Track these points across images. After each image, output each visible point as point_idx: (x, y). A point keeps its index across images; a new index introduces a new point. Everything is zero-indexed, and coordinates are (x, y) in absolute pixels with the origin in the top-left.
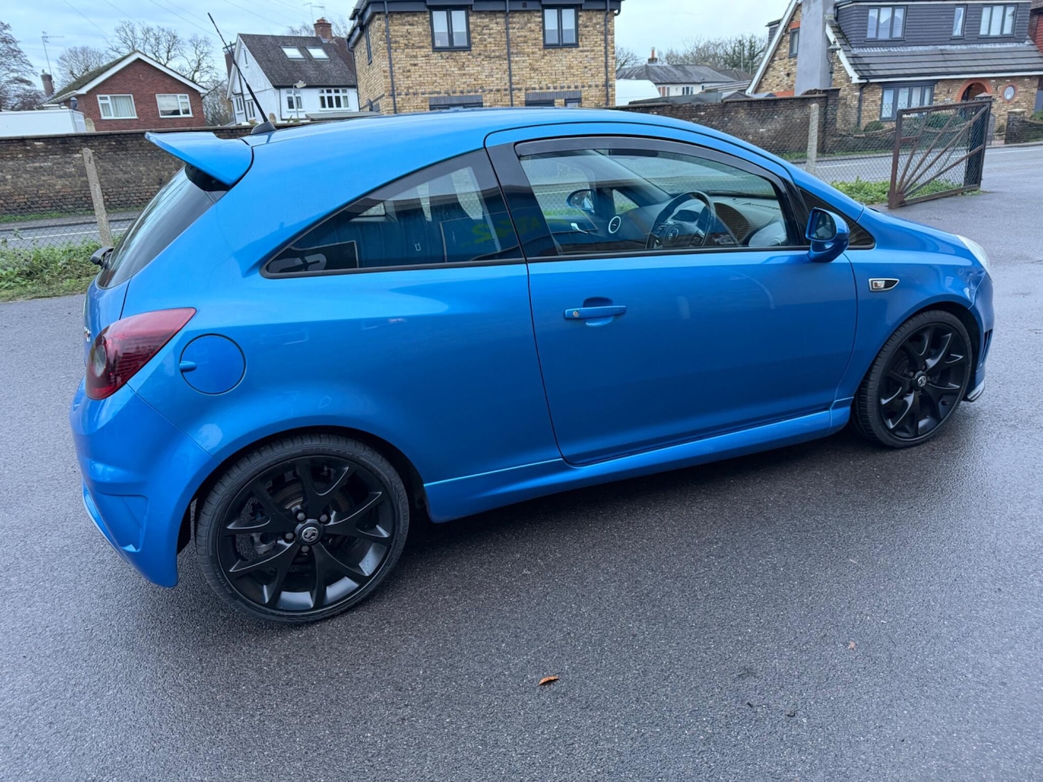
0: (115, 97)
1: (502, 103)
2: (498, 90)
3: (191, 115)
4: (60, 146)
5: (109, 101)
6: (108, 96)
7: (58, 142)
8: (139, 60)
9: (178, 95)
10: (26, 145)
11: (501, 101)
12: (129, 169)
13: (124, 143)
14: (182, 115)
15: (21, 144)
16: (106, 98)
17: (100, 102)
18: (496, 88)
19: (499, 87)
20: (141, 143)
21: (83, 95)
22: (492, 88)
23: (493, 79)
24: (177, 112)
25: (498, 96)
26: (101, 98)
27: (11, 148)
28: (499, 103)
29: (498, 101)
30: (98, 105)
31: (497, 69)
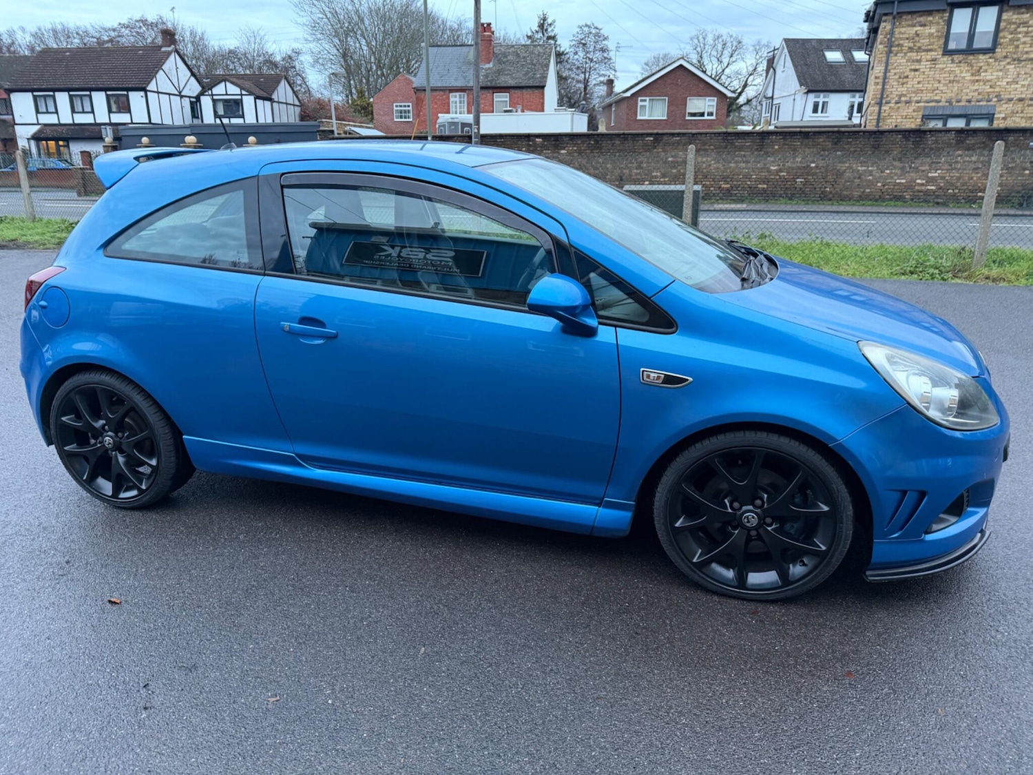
0: (653, 100)
1: (1022, 115)
2: (1021, 100)
3: (713, 117)
4: (553, 143)
5: (647, 104)
6: (648, 99)
7: (552, 139)
8: (681, 66)
9: (708, 98)
10: (529, 141)
11: (1022, 112)
12: (598, 165)
13: (600, 142)
14: (706, 117)
15: (526, 139)
16: (645, 101)
17: (640, 104)
18: (1018, 96)
19: (1023, 96)
20: (613, 144)
21: (628, 97)
22: (1012, 96)
23: (1016, 86)
24: (702, 114)
25: (1019, 106)
26: (641, 101)
27: (519, 143)
28: (1017, 115)
29: (1017, 112)
30: (637, 106)
31: (1025, 74)
